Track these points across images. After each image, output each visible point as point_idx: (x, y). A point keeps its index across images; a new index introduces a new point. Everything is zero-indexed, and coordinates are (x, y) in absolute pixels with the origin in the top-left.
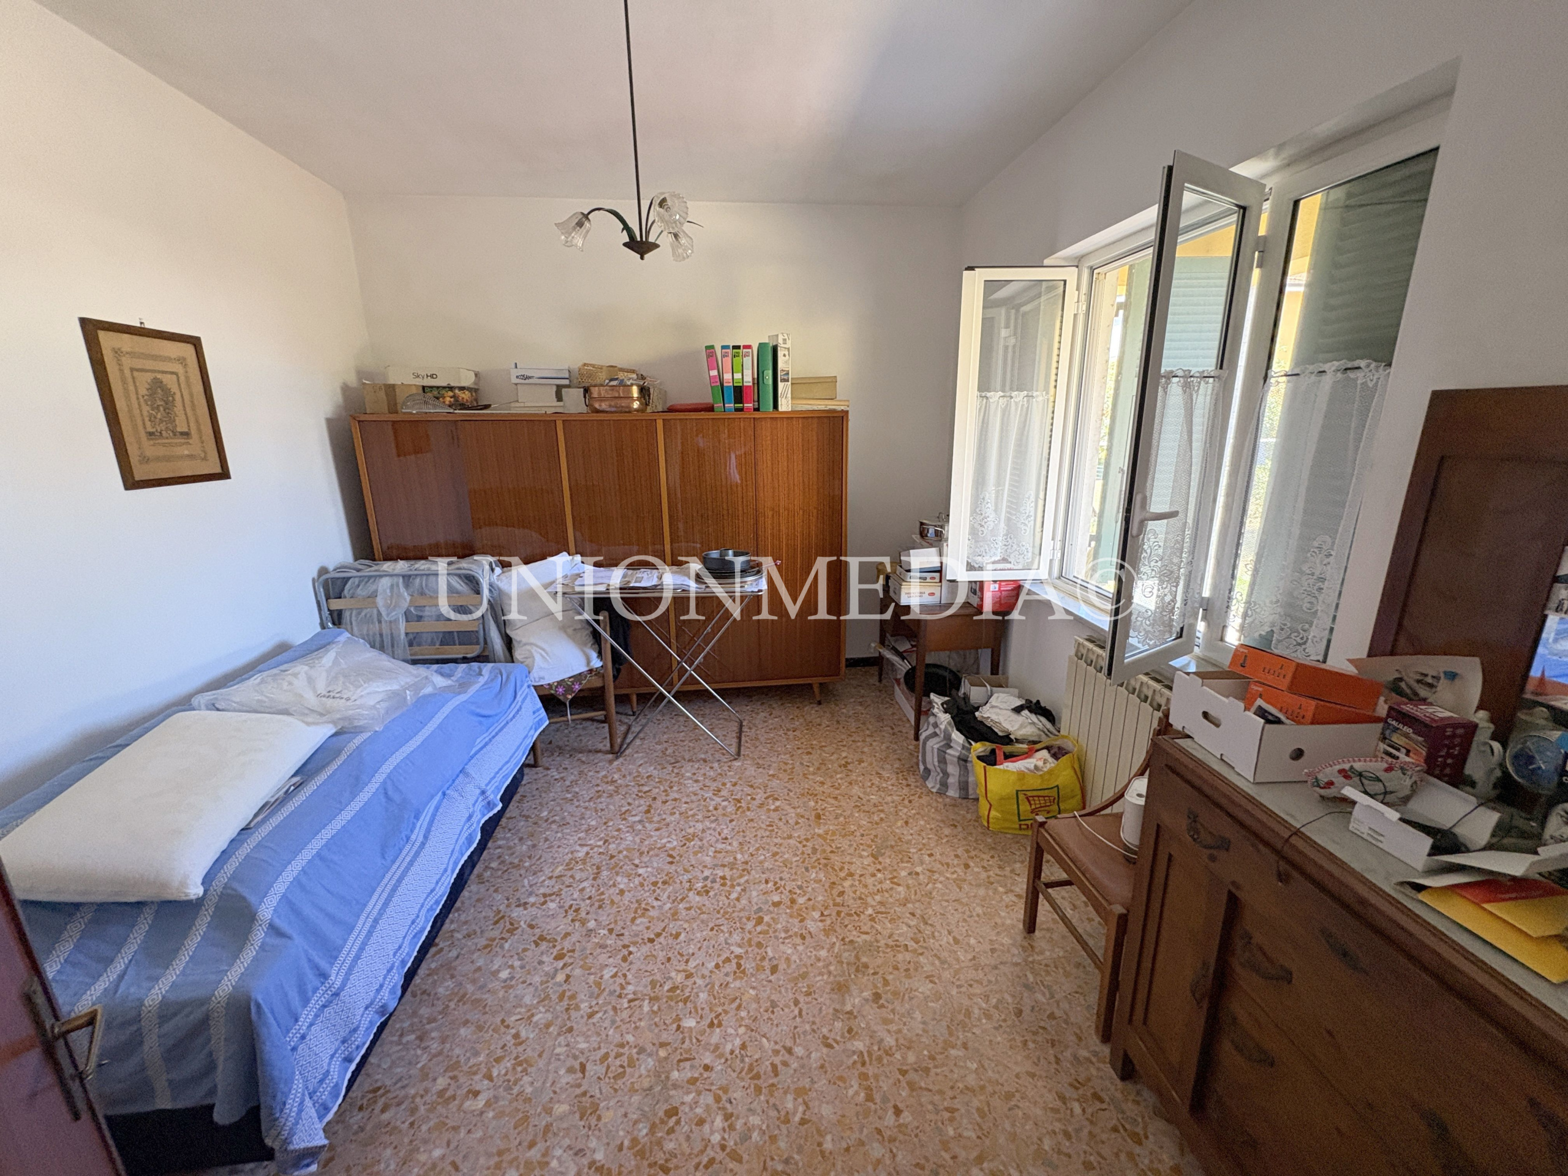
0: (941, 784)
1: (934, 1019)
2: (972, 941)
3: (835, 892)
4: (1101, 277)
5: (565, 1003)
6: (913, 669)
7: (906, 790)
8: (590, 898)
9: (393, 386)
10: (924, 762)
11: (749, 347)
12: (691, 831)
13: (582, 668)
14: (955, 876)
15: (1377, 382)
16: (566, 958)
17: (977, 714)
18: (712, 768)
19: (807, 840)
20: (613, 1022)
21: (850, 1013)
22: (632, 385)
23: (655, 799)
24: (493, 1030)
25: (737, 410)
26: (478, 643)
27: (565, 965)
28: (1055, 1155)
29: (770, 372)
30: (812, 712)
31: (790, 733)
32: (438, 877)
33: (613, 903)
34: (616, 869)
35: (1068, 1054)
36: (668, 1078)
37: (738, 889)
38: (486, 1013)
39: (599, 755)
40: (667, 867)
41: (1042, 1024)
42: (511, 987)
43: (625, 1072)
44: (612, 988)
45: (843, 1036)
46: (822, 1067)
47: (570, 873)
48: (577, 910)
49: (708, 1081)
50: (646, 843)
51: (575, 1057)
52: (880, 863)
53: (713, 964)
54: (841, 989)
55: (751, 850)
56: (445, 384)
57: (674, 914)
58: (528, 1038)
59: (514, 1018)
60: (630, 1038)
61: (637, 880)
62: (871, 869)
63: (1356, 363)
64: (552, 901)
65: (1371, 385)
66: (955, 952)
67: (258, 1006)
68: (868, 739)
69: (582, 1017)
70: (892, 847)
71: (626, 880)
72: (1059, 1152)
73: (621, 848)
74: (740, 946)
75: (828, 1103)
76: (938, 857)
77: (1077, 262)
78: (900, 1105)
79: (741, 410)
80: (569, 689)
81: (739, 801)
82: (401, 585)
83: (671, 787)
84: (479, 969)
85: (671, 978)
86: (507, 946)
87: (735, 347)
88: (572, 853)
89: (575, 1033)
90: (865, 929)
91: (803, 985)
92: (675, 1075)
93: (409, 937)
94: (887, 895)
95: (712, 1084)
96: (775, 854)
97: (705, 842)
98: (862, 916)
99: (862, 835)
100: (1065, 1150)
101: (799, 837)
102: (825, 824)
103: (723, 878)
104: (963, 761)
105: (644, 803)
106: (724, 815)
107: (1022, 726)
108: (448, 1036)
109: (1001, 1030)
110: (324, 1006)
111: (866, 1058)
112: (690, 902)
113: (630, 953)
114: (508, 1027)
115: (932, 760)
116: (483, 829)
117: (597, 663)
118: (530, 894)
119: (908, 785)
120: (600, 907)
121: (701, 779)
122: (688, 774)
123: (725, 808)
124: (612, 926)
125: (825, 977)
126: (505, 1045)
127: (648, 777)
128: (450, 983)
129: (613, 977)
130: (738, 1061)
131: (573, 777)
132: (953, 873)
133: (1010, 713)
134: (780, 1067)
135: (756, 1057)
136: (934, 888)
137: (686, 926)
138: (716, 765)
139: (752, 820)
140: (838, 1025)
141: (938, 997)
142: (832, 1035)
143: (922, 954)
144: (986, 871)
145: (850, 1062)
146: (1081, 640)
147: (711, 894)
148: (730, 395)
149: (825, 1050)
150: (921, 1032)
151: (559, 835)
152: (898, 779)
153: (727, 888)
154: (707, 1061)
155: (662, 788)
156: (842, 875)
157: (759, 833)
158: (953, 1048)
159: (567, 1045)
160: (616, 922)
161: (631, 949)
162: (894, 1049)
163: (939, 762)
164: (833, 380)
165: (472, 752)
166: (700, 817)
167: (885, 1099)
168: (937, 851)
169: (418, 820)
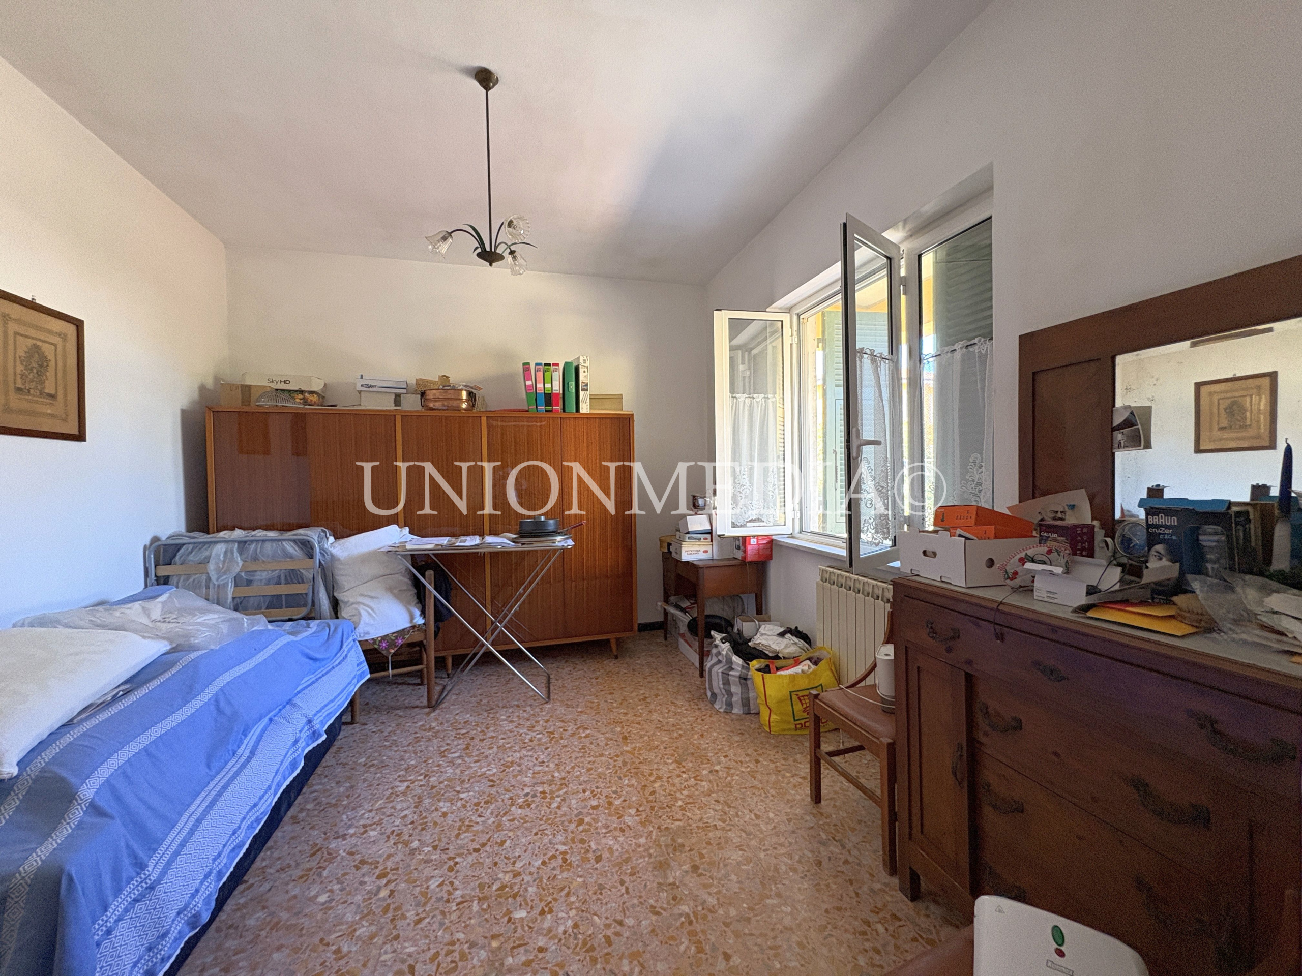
0: (727, 705)
1: (749, 878)
2: (771, 815)
3: (647, 793)
4: (805, 321)
5: (390, 915)
6: (694, 619)
7: (697, 713)
8: (412, 823)
9: (249, 387)
10: (711, 688)
11: (557, 365)
12: (510, 759)
13: (407, 625)
14: (749, 769)
15: (987, 351)
16: (390, 876)
17: (750, 644)
18: (525, 711)
19: (617, 756)
20: (441, 924)
21: (674, 884)
22: (462, 390)
23: (472, 738)
24: (311, 950)
25: (547, 411)
26: (305, 605)
27: (388, 882)
28: (870, 968)
29: (573, 383)
30: (610, 665)
31: (593, 680)
32: (262, 792)
33: (435, 824)
34: (438, 796)
35: (865, 888)
36: (502, 964)
37: (559, 799)
38: (301, 936)
39: (416, 709)
40: (488, 790)
41: (839, 869)
42: (331, 908)
43: (457, 967)
44: (439, 895)
45: (668, 903)
46: (653, 931)
47: (391, 805)
48: (399, 835)
49: (543, 961)
50: (467, 773)
51: (403, 961)
52: (684, 767)
53: (540, 862)
54: (662, 866)
55: (567, 768)
56: (297, 388)
57: (497, 827)
58: (350, 952)
59: (333, 937)
60: (460, 936)
61: (459, 804)
62: (677, 772)
63: (972, 342)
64: (372, 830)
65: (983, 352)
66: (758, 825)
67: (71, 879)
68: (661, 680)
69: (409, 924)
70: (693, 754)
71: (448, 804)
72: (873, 965)
73: (441, 779)
74: (564, 844)
75: (661, 960)
76: (732, 757)
77: (789, 310)
78: (729, 951)
79: (550, 411)
80: (392, 643)
81: (553, 733)
82: (235, 550)
83: (488, 728)
84: (295, 897)
85: (500, 879)
86: (325, 873)
87: (546, 365)
88: (392, 788)
89: (401, 939)
90: (679, 816)
91: (627, 868)
92: (510, 960)
93: (229, 849)
94: (693, 790)
95: (548, 963)
96: (589, 770)
97: (523, 766)
98: (674, 808)
99: (666, 748)
100: (878, 963)
101: (610, 754)
102: (632, 743)
103: (543, 792)
104: (744, 679)
105: (462, 743)
106: (539, 745)
107: (787, 646)
108: (258, 963)
109: (807, 879)
110: (136, 900)
111: (693, 918)
112: (513, 815)
113: (457, 863)
114: (328, 945)
115: (717, 683)
116: (307, 757)
117: (419, 621)
118: (350, 826)
119: (699, 709)
120: (423, 829)
121: (515, 719)
122: (503, 717)
123: (539, 739)
124: (435, 844)
125: (647, 859)
126: (325, 962)
127: (465, 723)
128: (261, 914)
129: (439, 886)
130: (571, 940)
131: (390, 729)
132: (746, 768)
133: (775, 638)
134: (613, 937)
135: (590, 932)
136: (733, 780)
137: (511, 834)
138: (528, 709)
139: (566, 746)
140: (663, 895)
141: (748, 861)
142: (659, 905)
143: (730, 830)
144: (774, 763)
145: (678, 924)
146: (824, 568)
147: (533, 806)
148: (542, 400)
149: (654, 917)
150: (737, 890)
151: (378, 775)
152: (690, 705)
153: (548, 800)
154: (540, 944)
155: (479, 729)
156: (652, 779)
157: (574, 756)
158: (768, 898)
159: (394, 951)
160: (440, 840)
161: (457, 860)
162: (716, 907)
163: (724, 684)
164: (620, 397)
165: (298, 689)
166: (517, 748)
167: (714, 948)
168: (731, 753)
169: (246, 736)
